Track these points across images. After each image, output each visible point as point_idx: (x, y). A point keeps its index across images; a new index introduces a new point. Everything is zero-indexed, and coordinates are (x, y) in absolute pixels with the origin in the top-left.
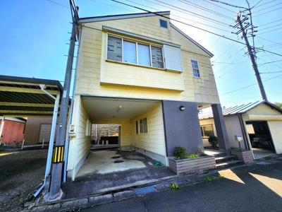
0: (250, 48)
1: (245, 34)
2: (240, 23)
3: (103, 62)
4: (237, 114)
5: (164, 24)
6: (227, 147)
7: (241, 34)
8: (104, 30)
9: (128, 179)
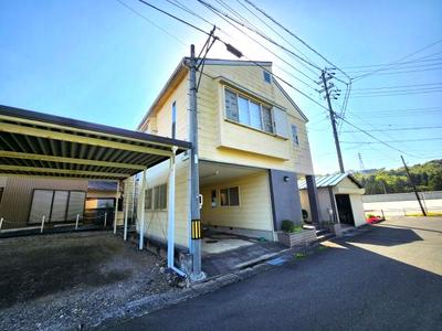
0: (332, 113)
1: (328, 95)
2: (325, 81)
3: (222, 121)
4: (328, 187)
5: (268, 77)
6: (320, 221)
7: (325, 93)
8: (222, 82)
9: (250, 254)
